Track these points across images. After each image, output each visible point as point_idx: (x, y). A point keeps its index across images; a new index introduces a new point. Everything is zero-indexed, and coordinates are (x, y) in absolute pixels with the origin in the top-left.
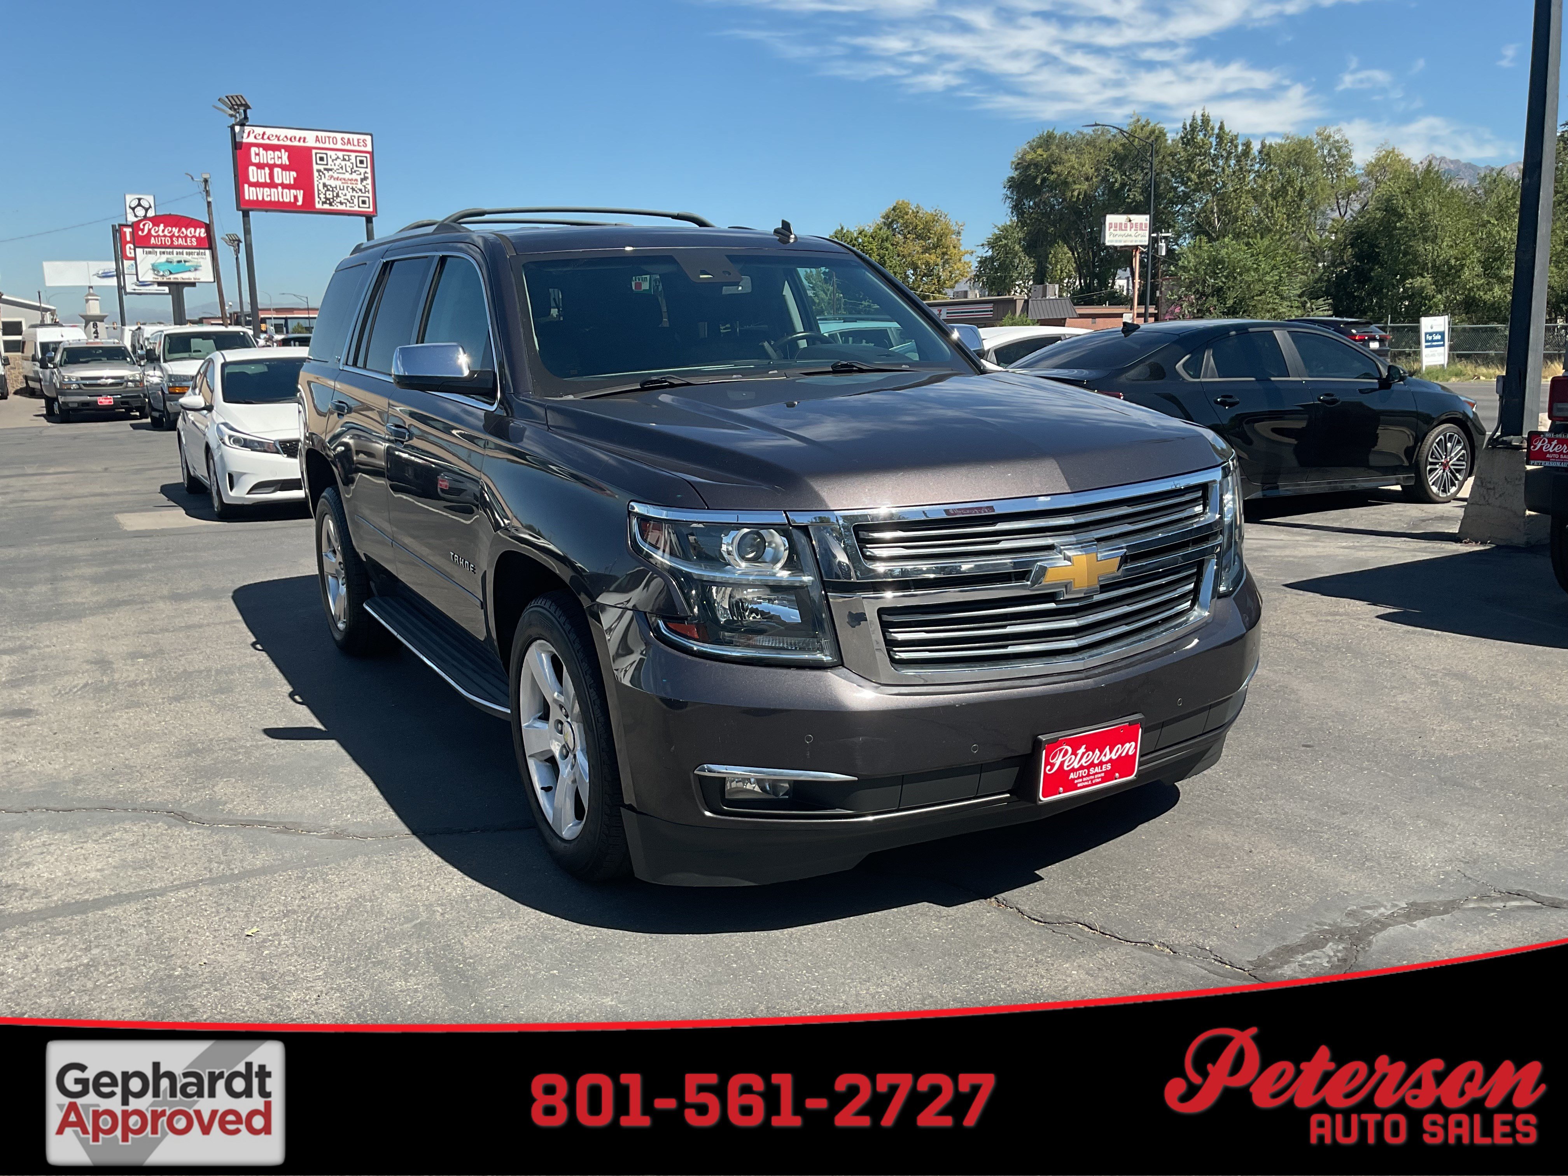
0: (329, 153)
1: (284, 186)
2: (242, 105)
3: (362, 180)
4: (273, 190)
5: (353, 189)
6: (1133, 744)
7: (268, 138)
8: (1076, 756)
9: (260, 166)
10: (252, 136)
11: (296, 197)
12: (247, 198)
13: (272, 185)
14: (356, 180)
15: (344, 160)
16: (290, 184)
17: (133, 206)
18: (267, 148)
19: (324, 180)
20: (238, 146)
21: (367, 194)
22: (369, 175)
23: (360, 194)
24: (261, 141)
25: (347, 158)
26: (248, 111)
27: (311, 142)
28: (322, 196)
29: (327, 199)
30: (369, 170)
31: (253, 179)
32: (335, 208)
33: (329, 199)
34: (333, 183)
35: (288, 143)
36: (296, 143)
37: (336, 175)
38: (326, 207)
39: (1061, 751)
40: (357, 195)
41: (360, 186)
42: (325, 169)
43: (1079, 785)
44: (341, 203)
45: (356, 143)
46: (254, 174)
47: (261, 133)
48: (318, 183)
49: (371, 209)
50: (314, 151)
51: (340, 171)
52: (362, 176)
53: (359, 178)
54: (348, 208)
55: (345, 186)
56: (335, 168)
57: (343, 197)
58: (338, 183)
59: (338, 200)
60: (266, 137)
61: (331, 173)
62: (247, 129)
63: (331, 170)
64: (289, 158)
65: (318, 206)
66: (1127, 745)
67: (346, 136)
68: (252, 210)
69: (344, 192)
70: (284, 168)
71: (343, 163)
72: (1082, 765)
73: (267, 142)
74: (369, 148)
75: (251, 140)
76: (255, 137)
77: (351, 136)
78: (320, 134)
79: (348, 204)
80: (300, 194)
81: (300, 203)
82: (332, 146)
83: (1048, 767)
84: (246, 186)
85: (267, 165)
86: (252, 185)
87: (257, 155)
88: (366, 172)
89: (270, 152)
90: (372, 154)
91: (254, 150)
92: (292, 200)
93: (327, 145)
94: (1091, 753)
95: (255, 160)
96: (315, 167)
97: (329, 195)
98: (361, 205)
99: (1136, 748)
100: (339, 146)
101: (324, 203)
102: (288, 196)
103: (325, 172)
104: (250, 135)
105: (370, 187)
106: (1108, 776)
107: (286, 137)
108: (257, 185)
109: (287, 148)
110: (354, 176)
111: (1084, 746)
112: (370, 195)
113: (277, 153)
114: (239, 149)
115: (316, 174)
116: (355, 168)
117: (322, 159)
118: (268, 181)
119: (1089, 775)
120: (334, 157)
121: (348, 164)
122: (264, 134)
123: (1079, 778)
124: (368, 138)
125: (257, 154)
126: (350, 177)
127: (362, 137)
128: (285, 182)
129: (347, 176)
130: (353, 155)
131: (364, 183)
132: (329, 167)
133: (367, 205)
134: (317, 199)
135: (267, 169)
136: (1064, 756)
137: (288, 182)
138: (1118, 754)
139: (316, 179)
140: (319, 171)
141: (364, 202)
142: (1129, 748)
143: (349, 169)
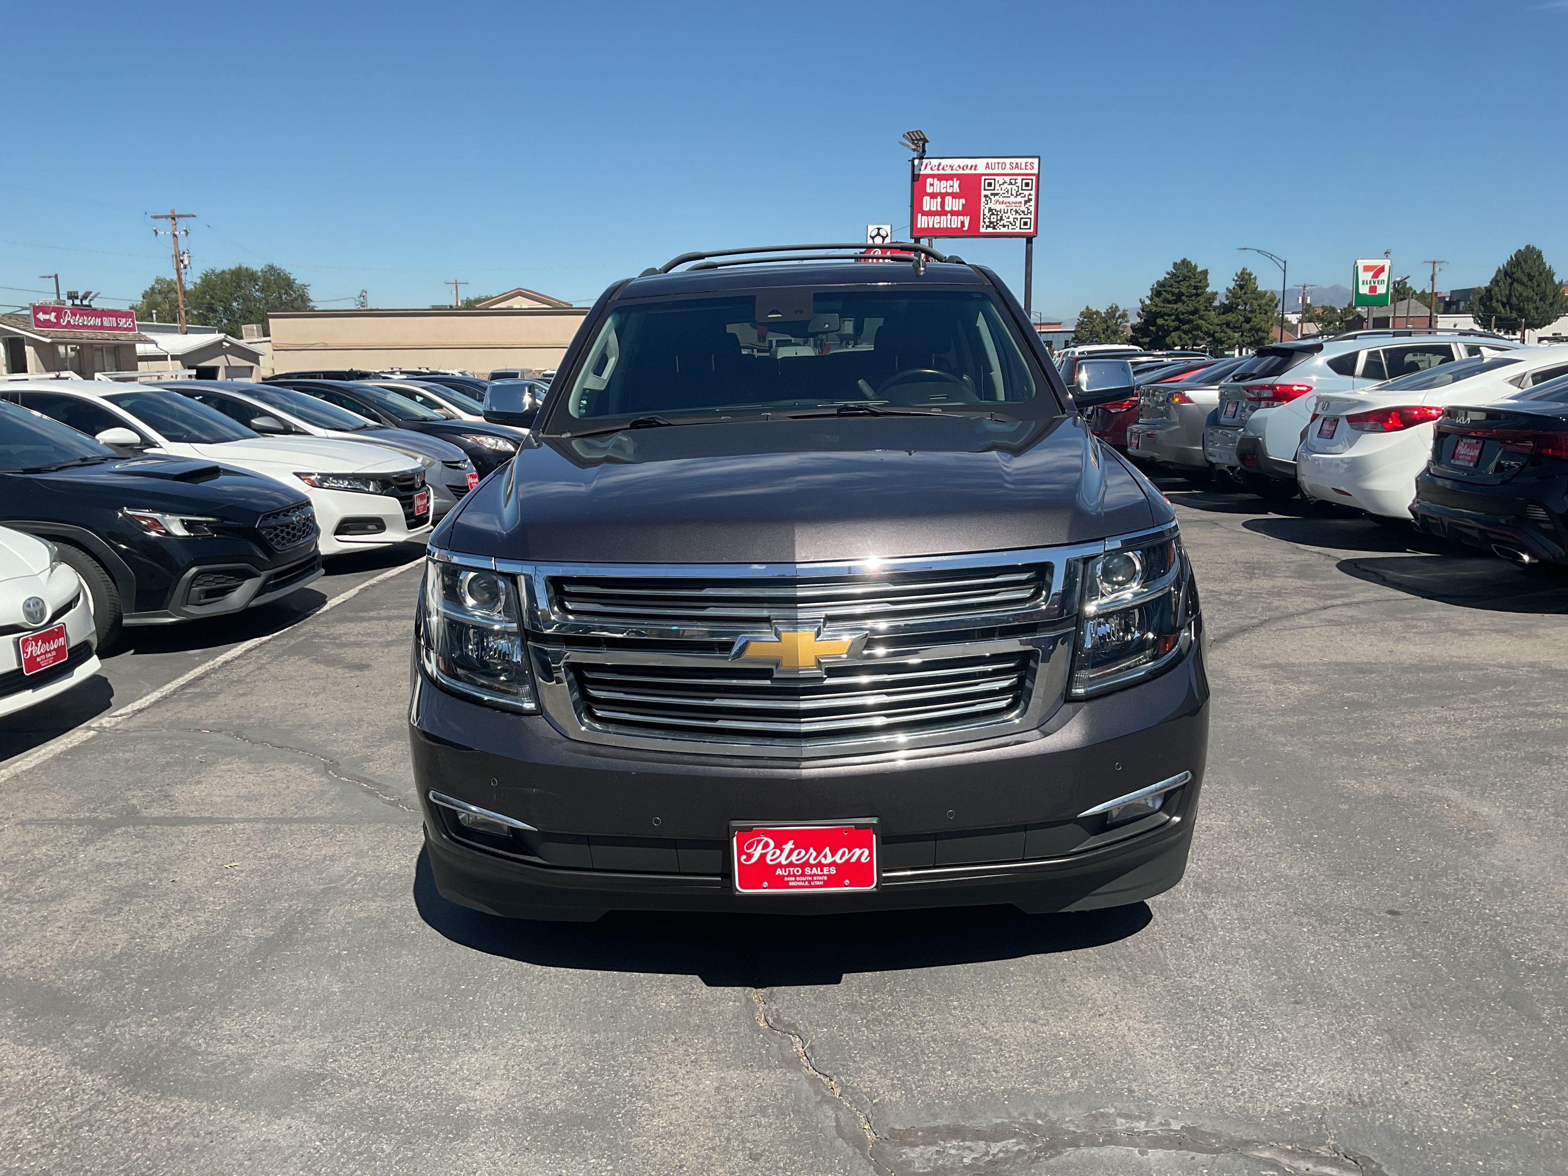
0: (997, 178)
1: (953, 213)
2: (921, 139)
3: (1026, 202)
4: (942, 217)
5: (1016, 212)
6: (867, 851)
7: (943, 169)
8: (782, 850)
9: (933, 196)
10: (929, 167)
11: (963, 223)
12: (919, 226)
13: (943, 212)
14: (1021, 203)
15: (1011, 184)
16: (959, 211)
17: (873, 235)
18: (941, 178)
19: (990, 205)
20: (916, 179)
21: (1029, 216)
22: (1033, 197)
23: (1023, 216)
24: (936, 172)
25: (1013, 182)
26: (927, 144)
27: (981, 170)
28: (987, 220)
29: (991, 222)
30: (1033, 192)
31: (926, 208)
32: (998, 230)
33: (992, 223)
34: (998, 207)
35: (961, 172)
36: (968, 172)
37: (1001, 199)
38: (990, 230)
39: (759, 842)
40: (1019, 217)
41: (1023, 208)
42: (992, 194)
43: (791, 884)
44: (1004, 226)
45: (1023, 167)
46: (928, 204)
47: (937, 164)
48: (984, 208)
49: (1032, 230)
50: (983, 178)
51: (1006, 195)
52: (1026, 199)
53: (1023, 200)
54: (1010, 230)
55: (1009, 209)
56: (1001, 192)
57: (1006, 220)
58: (1003, 207)
59: (1001, 223)
60: (941, 167)
61: (997, 197)
62: (925, 161)
63: (997, 194)
64: (960, 186)
65: (982, 230)
66: (858, 851)
67: (1015, 161)
68: (923, 237)
69: (1007, 215)
70: (954, 195)
71: (1009, 187)
72: (791, 862)
73: (942, 172)
74: (1035, 171)
75: (928, 171)
76: (931, 169)
77: (1019, 160)
78: (990, 161)
79: (1011, 227)
80: (967, 220)
81: (966, 228)
82: (1001, 171)
83: (744, 857)
84: (919, 215)
85: (940, 194)
86: (925, 214)
87: (934, 186)
88: (1030, 195)
89: (944, 182)
90: (1038, 176)
91: (929, 181)
92: (959, 226)
93: (996, 171)
94: (803, 852)
95: (929, 190)
96: (983, 193)
97: (994, 219)
98: (1022, 227)
99: (871, 855)
100: (1007, 171)
101: (988, 227)
102: (955, 222)
103: (992, 197)
104: (928, 167)
105: (1032, 209)
106: (831, 881)
107: (959, 166)
108: (930, 213)
109: (959, 177)
110: (1019, 199)
111: (791, 842)
112: (1032, 217)
113: (950, 182)
114: (917, 179)
115: (983, 199)
116: (1020, 191)
117: (990, 185)
118: (939, 209)
119: (803, 875)
120: (1001, 182)
121: (1014, 187)
122: (940, 165)
123: (789, 875)
124: (1036, 161)
125: (932, 185)
126: (1015, 200)
127: (1029, 160)
128: (954, 209)
129: (1012, 199)
130: (1020, 178)
131: (1028, 204)
132: (996, 192)
133: (1028, 227)
134: (982, 223)
135: (939, 198)
136: (763, 848)
137: (957, 209)
138: (844, 859)
139: (982, 204)
140: (986, 196)
141: (1025, 224)
142: (861, 854)
143: (1014, 193)
